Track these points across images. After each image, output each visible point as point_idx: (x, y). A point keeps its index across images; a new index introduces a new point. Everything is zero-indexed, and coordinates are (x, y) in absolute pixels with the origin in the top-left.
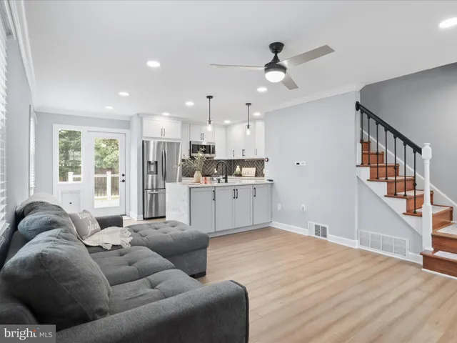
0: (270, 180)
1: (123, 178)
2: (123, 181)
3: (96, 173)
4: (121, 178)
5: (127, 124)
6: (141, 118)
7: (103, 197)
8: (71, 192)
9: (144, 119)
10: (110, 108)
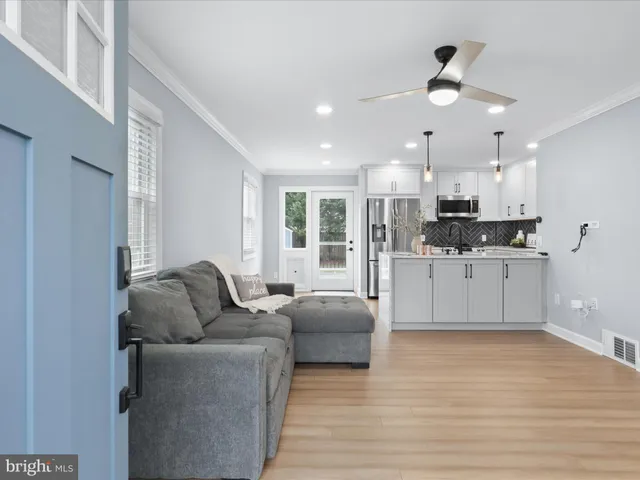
0: (542, 254)
1: (351, 246)
2: (351, 249)
3: (321, 241)
4: (348, 246)
5: (353, 180)
6: (366, 170)
7: (340, 269)
8: (295, 260)
9: (369, 173)
10: (326, 163)
